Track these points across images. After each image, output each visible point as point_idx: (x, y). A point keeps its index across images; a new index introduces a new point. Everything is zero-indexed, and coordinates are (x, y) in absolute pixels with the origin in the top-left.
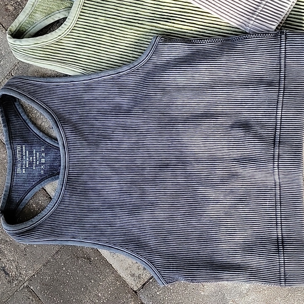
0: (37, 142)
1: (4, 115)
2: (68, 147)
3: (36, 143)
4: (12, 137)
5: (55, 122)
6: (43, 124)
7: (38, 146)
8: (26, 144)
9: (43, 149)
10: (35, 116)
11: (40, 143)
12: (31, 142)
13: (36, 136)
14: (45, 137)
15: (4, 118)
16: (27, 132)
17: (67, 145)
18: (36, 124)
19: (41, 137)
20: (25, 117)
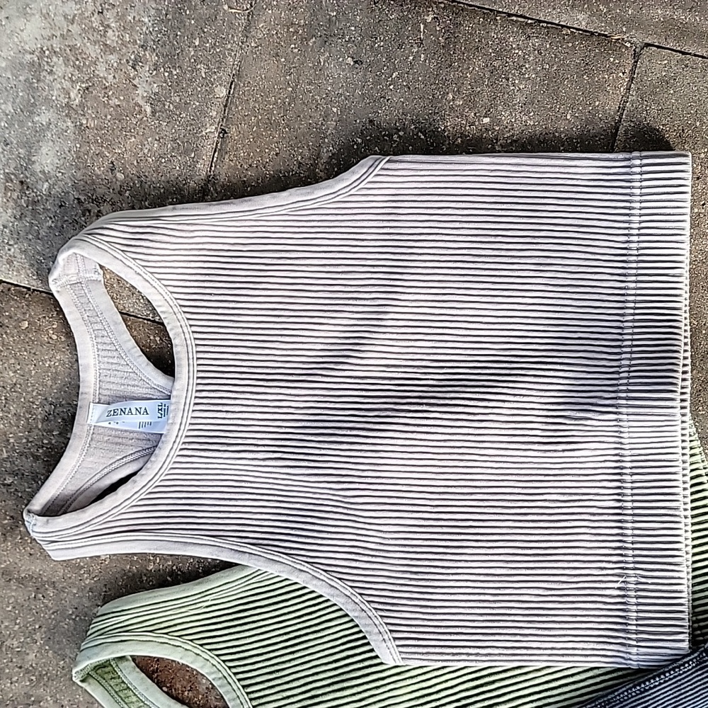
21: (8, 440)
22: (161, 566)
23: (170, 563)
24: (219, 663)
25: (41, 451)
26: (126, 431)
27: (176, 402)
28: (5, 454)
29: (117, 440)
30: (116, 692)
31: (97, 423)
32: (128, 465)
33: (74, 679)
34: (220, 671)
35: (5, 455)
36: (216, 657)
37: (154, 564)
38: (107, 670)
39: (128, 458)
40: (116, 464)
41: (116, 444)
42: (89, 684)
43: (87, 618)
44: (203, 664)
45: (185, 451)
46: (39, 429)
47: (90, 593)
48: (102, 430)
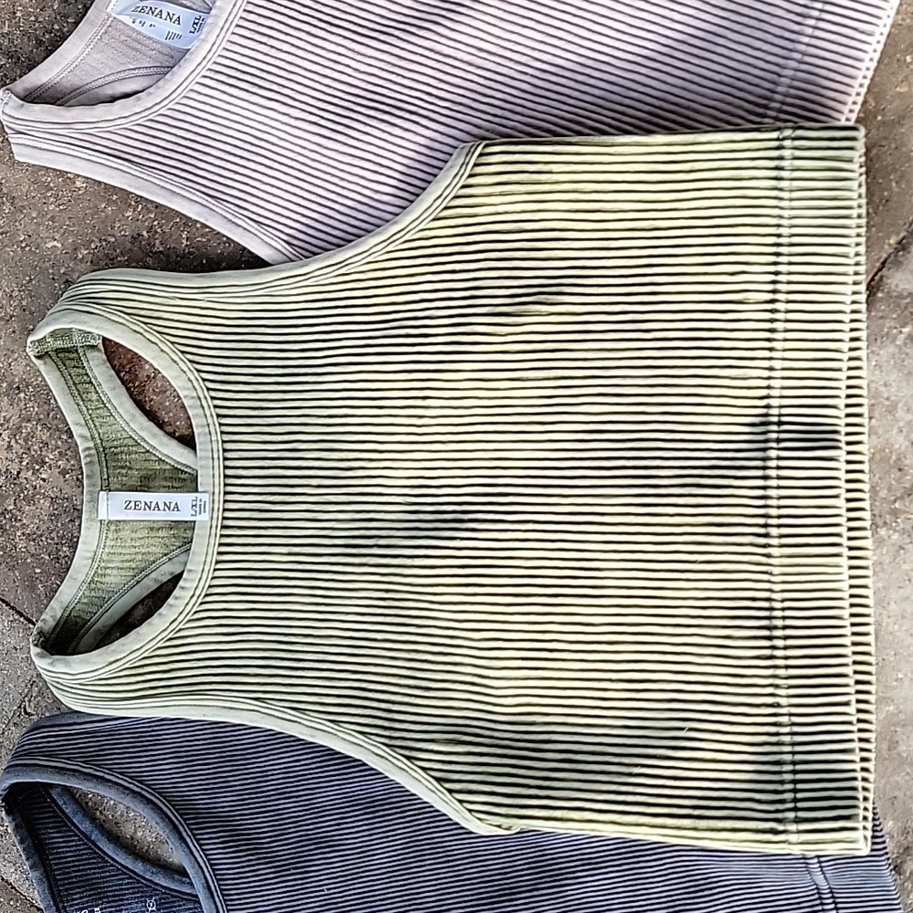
0: (131, 891)
1: (26, 834)
2: (221, 890)
3: (130, 894)
4: (59, 893)
5: (171, 827)
6: (139, 834)
7: (137, 903)
8: (102, 904)
9: (154, 908)
10: (113, 816)
11: (142, 892)
12: (116, 893)
13: (125, 874)
14: (153, 873)
15: (28, 841)
16: (99, 868)
17: (219, 885)
18: (118, 837)
19: (141, 873)
20: (85, 826)
21: (15, 13)
22: (141, 216)
23: (153, 216)
24: (197, 380)
25: (47, 36)
26: (149, 38)
27: (216, 15)
28: (7, 28)
29: (135, 45)
30: (75, 384)
31: (118, 14)
32: (138, 78)
33: (28, 350)
34: (196, 390)
35: (6, 30)
36: (195, 371)
37: (134, 211)
38: (72, 356)
39: (141, 70)
40: (126, 73)
41: (134, 49)
42: (45, 363)
43: (38, 251)
44: (177, 374)
45: (208, 79)
46: (54, 10)
47: (51, 223)
48: (122, 27)
